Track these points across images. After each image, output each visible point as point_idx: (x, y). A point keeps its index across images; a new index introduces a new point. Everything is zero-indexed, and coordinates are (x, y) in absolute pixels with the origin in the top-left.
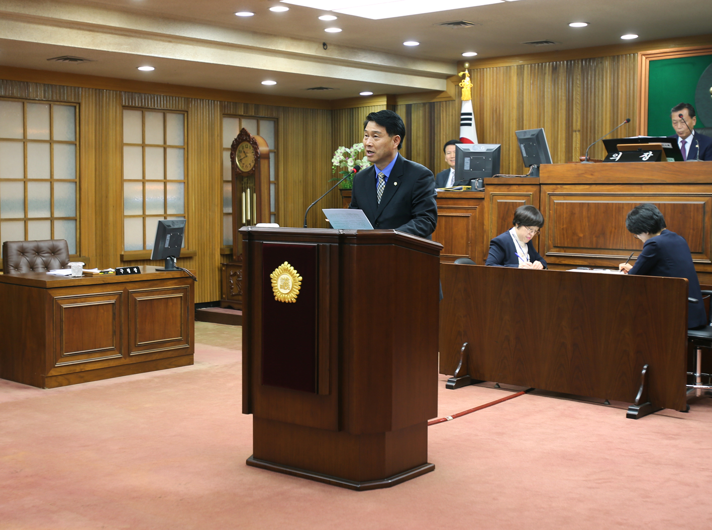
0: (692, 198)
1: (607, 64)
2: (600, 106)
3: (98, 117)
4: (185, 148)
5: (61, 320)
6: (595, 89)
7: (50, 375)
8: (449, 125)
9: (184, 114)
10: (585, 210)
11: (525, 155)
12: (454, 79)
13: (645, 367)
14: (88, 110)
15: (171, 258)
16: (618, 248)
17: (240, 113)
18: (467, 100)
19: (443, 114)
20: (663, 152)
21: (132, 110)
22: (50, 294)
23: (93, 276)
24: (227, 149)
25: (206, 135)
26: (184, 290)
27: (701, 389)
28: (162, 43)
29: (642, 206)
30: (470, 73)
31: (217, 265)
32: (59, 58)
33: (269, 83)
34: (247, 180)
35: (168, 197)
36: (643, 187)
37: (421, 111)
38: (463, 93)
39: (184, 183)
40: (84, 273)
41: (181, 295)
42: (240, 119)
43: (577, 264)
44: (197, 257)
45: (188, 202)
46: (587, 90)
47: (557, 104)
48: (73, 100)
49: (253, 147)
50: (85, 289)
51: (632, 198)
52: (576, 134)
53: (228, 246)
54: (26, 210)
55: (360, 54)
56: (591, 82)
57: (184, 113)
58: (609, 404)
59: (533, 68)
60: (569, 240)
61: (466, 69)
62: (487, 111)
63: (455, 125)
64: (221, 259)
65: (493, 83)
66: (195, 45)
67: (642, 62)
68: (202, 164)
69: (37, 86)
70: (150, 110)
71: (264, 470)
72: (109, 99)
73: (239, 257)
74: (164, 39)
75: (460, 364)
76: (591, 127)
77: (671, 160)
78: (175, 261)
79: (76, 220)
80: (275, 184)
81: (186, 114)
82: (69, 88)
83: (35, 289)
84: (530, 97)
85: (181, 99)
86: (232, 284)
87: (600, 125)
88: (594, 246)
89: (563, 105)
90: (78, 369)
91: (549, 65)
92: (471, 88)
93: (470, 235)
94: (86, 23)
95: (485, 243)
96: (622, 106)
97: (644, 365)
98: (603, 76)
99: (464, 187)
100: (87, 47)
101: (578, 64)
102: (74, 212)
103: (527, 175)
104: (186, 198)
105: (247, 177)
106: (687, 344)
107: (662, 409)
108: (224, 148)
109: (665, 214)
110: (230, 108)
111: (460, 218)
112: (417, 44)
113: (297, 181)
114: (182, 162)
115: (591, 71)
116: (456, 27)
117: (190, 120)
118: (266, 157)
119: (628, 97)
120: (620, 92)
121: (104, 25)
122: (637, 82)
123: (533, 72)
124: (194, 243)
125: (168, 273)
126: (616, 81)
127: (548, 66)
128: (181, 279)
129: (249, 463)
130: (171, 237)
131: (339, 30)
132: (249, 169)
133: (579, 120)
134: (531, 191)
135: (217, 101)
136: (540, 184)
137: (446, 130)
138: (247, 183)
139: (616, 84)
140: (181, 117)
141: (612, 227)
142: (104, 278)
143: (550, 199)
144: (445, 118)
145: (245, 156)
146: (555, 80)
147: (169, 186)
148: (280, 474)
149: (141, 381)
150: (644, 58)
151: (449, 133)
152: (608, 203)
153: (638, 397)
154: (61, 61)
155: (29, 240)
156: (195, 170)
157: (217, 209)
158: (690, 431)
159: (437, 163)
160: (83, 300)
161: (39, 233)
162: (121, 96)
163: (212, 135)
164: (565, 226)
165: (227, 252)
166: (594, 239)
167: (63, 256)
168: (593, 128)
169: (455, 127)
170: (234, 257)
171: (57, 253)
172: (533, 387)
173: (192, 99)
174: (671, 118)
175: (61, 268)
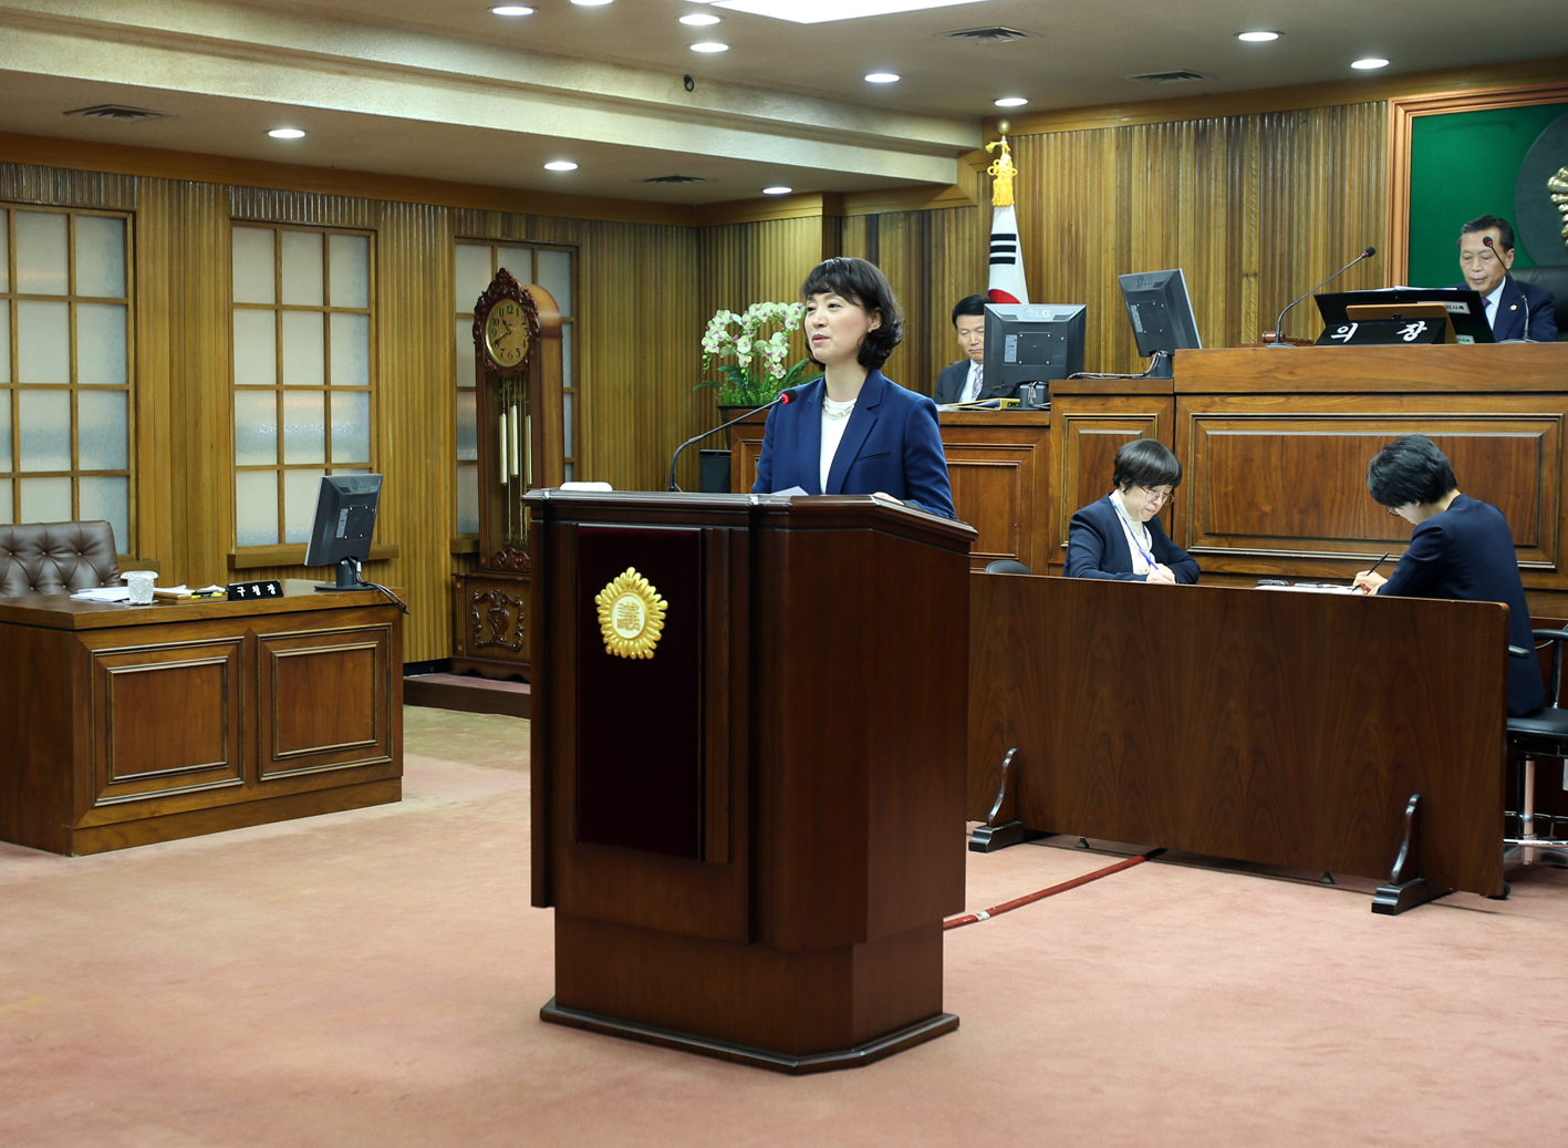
0: (1513, 424)
1: (1319, 124)
2: (1303, 219)
3: (175, 243)
4: (371, 313)
5: (108, 703)
6: (1291, 181)
7: (82, 825)
8: (963, 261)
9: (369, 237)
10: (1275, 450)
11: (1139, 329)
12: (973, 157)
13: (1413, 799)
14: (154, 228)
15: (350, 563)
16: (1350, 537)
17: (493, 235)
18: (1006, 206)
19: (949, 237)
20: (1449, 322)
21: (251, 227)
22: (82, 644)
23: (178, 602)
24: (465, 316)
25: (418, 284)
26: (380, 634)
27: (1535, 847)
28: (324, 76)
29: (1401, 443)
30: (1010, 144)
31: (443, 577)
32: (91, 111)
33: (561, 166)
34: (512, 386)
35: (334, 424)
36: (1406, 399)
37: (900, 231)
38: (996, 190)
39: (370, 392)
40: (156, 596)
41: (373, 645)
42: (492, 247)
43: (1258, 572)
44: (399, 560)
45: (378, 436)
46: (1274, 182)
47: (1205, 213)
48: (119, 205)
49: (525, 311)
50: (161, 631)
51: (1381, 424)
52: (1250, 283)
53: (468, 536)
54: (16, 455)
55: (766, 102)
56: (1282, 166)
57: (369, 234)
58: (1333, 882)
59: (1152, 132)
60: (1239, 519)
61: (1001, 135)
62: (1048, 230)
63: (977, 261)
64: (452, 562)
65: (1063, 168)
66: (400, 81)
67: (1397, 120)
68: (410, 349)
69: (38, 173)
70: (293, 227)
71: (579, 1031)
72: (201, 203)
73: (492, 560)
74: (331, 66)
75: (1001, 796)
76: (1281, 266)
77: (1467, 340)
78: (359, 568)
79: (128, 477)
80: (572, 394)
81: (372, 238)
82: (111, 178)
83: (49, 631)
84: (1145, 199)
85: (363, 202)
86: (479, 622)
87: (1303, 262)
88: (1295, 534)
89: (1219, 217)
90: (145, 812)
91: (1189, 126)
92: (1014, 178)
93: (1018, 509)
94: (157, 30)
95: (1050, 526)
96: (1351, 219)
97: (1410, 797)
98: (1308, 151)
99: (1003, 402)
100: (157, 86)
101: (1254, 124)
102: (124, 458)
103: (1145, 375)
104: (374, 428)
105: (512, 379)
106: (1506, 748)
107: (1449, 893)
108: (458, 314)
109: (1453, 460)
110: (472, 222)
111: (994, 471)
112: (895, 78)
113: (622, 390)
114: (365, 345)
115: (1283, 140)
116: (985, 40)
117: (381, 251)
118: (554, 333)
119: (1365, 198)
120: (1347, 188)
121: (196, 36)
122: (1386, 166)
123: (1151, 141)
124: (392, 529)
125: (344, 596)
126: (1338, 162)
127: (1186, 129)
128: (374, 609)
129: (546, 1017)
130: (349, 514)
131: (723, 48)
132: (516, 361)
133: (1255, 250)
134: (1154, 409)
135: (443, 207)
136: (1175, 395)
137: (957, 273)
138: (512, 393)
139: (1338, 170)
140: (362, 242)
141: (1336, 489)
142: (203, 607)
143: (1196, 427)
144: (953, 244)
145: (506, 331)
146: (1201, 161)
147: (335, 400)
148: (616, 1040)
149: (287, 837)
150: (1401, 111)
151: (963, 280)
152: (1326, 437)
153: (1398, 867)
154: (96, 115)
155: (24, 521)
156: (393, 364)
157: (443, 452)
158: (1514, 939)
159: (937, 348)
160: (155, 656)
161: (45, 506)
162: (227, 196)
163: (430, 284)
164: (1230, 488)
165: (467, 549)
166: (1296, 517)
167: (104, 558)
168: (1286, 269)
169: (977, 267)
170: (483, 561)
171: (88, 552)
172: (1163, 847)
173: (386, 202)
174: (1460, 246)
175: (99, 586)
